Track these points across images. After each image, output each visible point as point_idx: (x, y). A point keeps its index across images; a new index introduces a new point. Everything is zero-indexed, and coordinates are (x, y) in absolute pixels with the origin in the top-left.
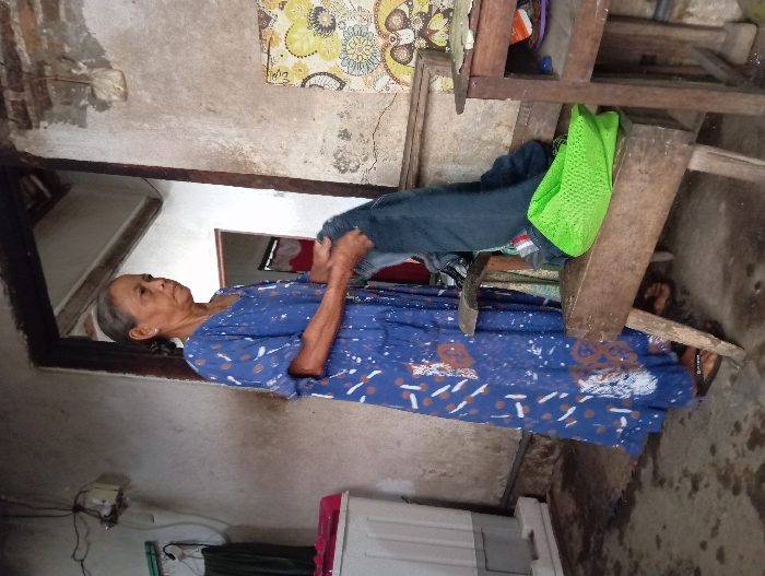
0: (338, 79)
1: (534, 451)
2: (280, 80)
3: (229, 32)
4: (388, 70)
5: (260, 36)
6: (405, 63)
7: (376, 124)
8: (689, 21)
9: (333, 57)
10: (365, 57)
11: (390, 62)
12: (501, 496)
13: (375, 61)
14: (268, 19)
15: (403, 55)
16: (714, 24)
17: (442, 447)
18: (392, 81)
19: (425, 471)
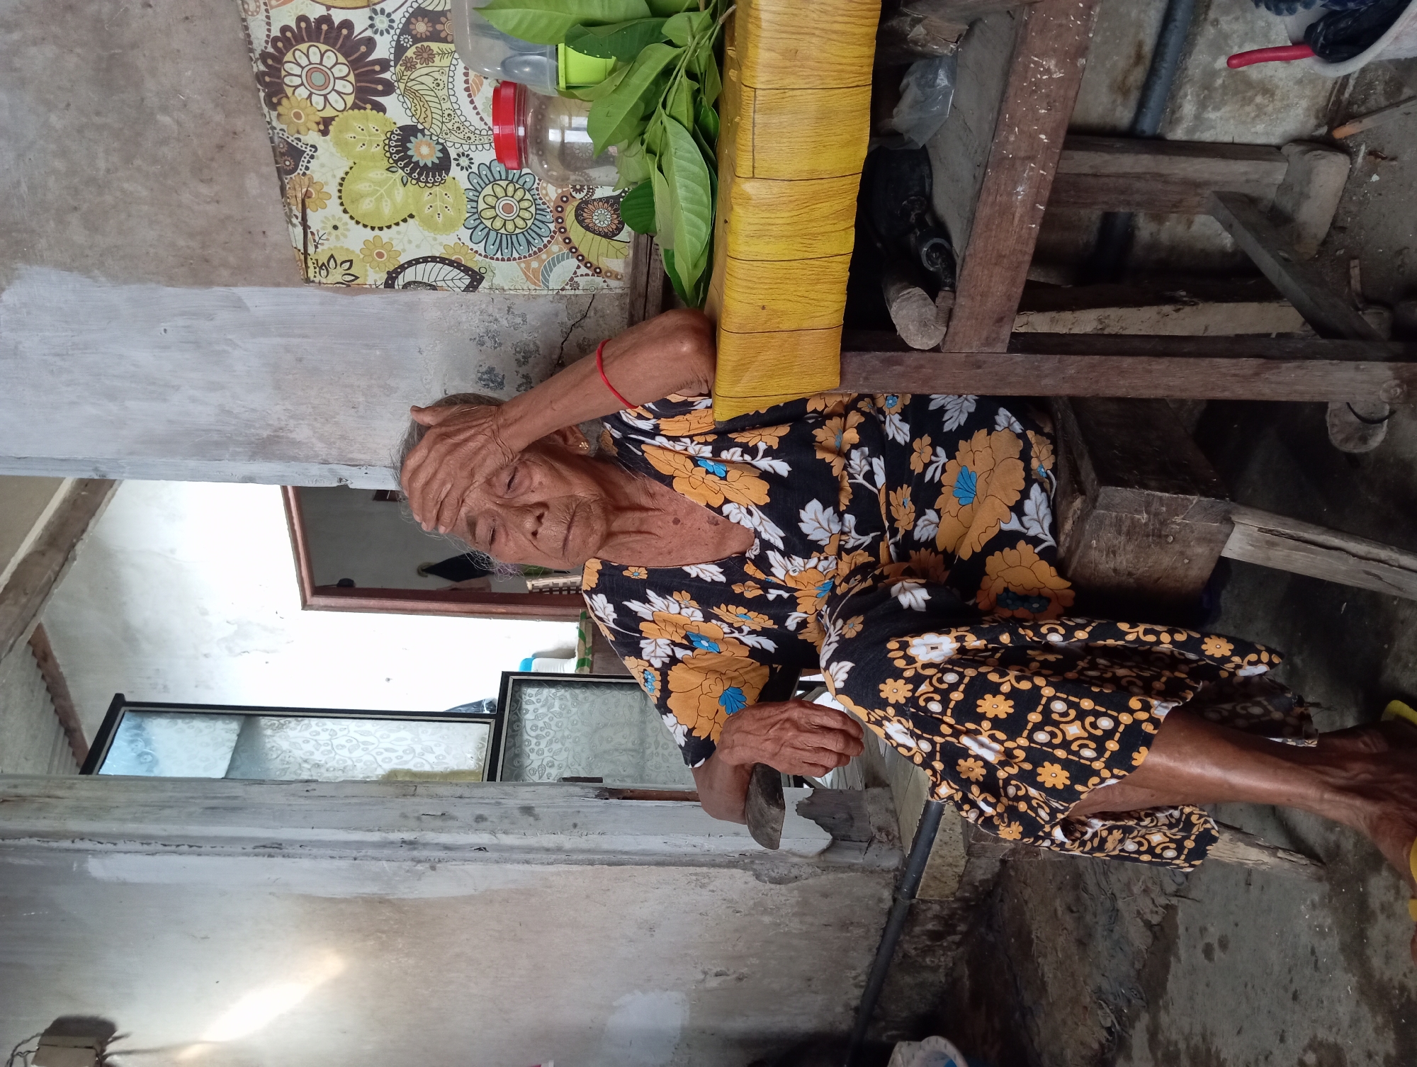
0: (466, 270)
1: (917, 930)
2: (337, 275)
3: (210, 181)
4: (574, 251)
5: (283, 189)
6: (610, 235)
7: (555, 356)
8: (1207, 136)
9: (449, 226)
10: (520, 223)
11: (576, 232)
12: (854, 1003)
13: (544, 231)
14: (294, 153)
15: (603, 218)
16: (1261, 140)
17: (736, 930)
18: (583, 270)
19: (705, 973)
